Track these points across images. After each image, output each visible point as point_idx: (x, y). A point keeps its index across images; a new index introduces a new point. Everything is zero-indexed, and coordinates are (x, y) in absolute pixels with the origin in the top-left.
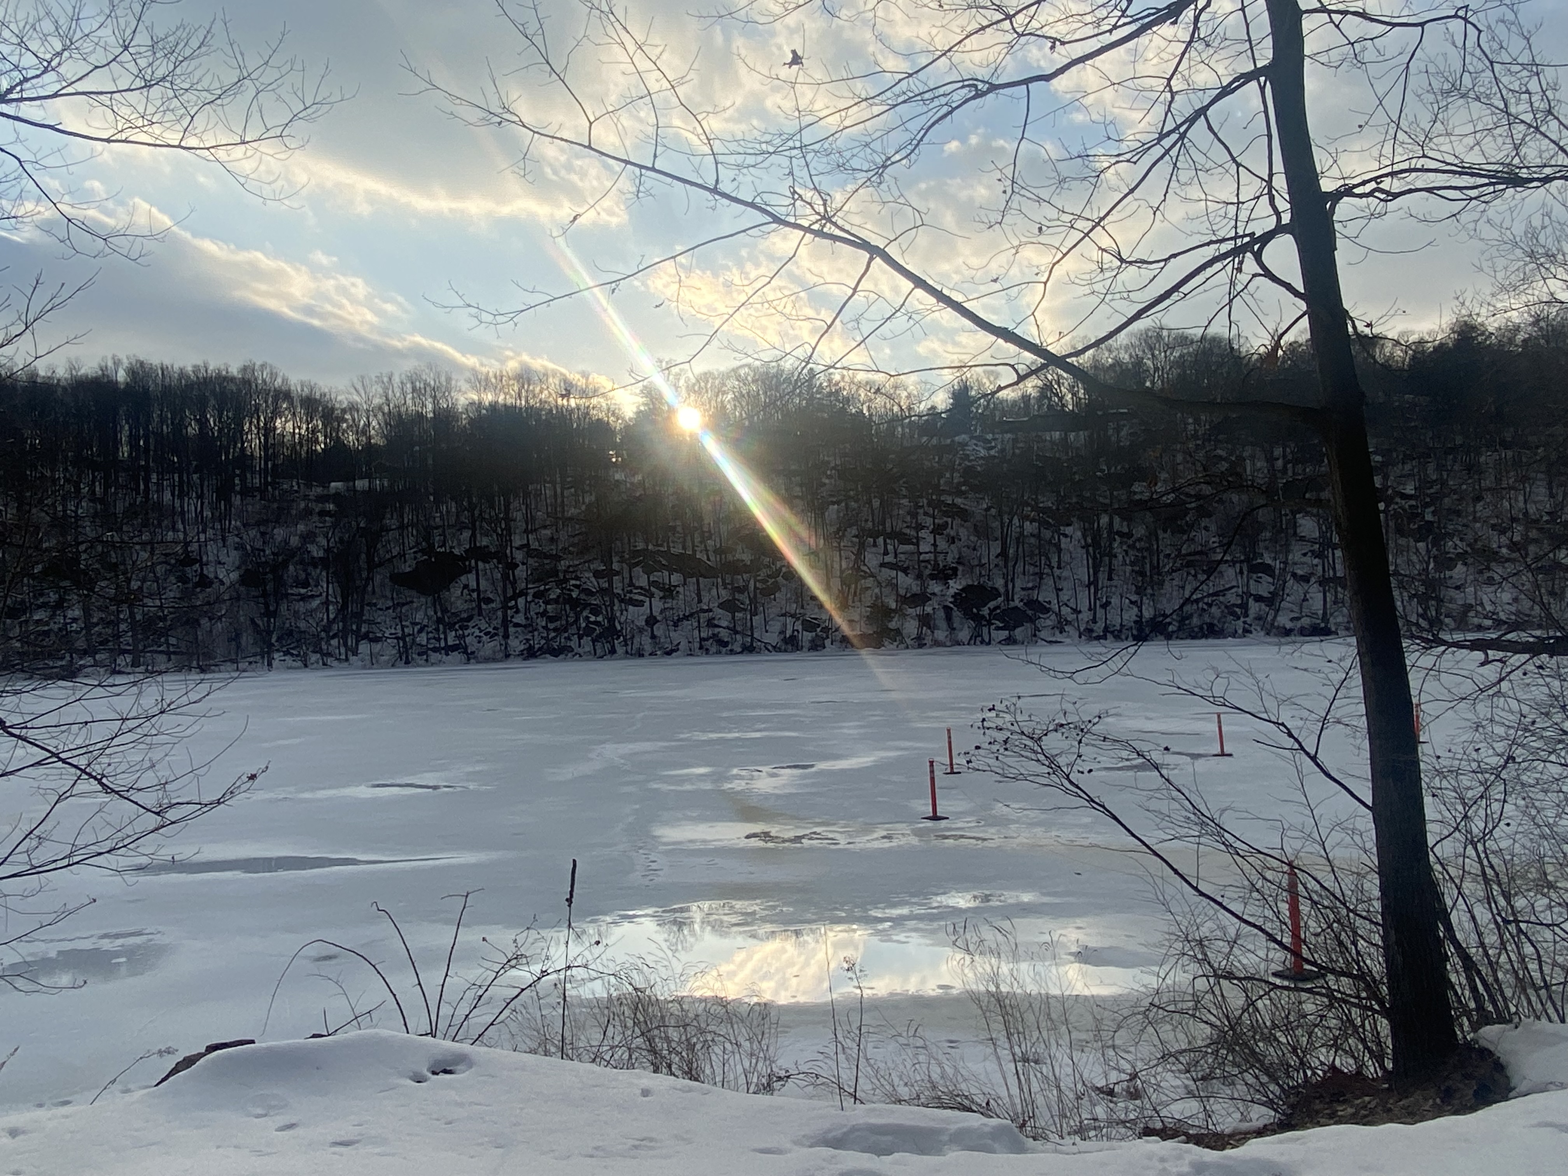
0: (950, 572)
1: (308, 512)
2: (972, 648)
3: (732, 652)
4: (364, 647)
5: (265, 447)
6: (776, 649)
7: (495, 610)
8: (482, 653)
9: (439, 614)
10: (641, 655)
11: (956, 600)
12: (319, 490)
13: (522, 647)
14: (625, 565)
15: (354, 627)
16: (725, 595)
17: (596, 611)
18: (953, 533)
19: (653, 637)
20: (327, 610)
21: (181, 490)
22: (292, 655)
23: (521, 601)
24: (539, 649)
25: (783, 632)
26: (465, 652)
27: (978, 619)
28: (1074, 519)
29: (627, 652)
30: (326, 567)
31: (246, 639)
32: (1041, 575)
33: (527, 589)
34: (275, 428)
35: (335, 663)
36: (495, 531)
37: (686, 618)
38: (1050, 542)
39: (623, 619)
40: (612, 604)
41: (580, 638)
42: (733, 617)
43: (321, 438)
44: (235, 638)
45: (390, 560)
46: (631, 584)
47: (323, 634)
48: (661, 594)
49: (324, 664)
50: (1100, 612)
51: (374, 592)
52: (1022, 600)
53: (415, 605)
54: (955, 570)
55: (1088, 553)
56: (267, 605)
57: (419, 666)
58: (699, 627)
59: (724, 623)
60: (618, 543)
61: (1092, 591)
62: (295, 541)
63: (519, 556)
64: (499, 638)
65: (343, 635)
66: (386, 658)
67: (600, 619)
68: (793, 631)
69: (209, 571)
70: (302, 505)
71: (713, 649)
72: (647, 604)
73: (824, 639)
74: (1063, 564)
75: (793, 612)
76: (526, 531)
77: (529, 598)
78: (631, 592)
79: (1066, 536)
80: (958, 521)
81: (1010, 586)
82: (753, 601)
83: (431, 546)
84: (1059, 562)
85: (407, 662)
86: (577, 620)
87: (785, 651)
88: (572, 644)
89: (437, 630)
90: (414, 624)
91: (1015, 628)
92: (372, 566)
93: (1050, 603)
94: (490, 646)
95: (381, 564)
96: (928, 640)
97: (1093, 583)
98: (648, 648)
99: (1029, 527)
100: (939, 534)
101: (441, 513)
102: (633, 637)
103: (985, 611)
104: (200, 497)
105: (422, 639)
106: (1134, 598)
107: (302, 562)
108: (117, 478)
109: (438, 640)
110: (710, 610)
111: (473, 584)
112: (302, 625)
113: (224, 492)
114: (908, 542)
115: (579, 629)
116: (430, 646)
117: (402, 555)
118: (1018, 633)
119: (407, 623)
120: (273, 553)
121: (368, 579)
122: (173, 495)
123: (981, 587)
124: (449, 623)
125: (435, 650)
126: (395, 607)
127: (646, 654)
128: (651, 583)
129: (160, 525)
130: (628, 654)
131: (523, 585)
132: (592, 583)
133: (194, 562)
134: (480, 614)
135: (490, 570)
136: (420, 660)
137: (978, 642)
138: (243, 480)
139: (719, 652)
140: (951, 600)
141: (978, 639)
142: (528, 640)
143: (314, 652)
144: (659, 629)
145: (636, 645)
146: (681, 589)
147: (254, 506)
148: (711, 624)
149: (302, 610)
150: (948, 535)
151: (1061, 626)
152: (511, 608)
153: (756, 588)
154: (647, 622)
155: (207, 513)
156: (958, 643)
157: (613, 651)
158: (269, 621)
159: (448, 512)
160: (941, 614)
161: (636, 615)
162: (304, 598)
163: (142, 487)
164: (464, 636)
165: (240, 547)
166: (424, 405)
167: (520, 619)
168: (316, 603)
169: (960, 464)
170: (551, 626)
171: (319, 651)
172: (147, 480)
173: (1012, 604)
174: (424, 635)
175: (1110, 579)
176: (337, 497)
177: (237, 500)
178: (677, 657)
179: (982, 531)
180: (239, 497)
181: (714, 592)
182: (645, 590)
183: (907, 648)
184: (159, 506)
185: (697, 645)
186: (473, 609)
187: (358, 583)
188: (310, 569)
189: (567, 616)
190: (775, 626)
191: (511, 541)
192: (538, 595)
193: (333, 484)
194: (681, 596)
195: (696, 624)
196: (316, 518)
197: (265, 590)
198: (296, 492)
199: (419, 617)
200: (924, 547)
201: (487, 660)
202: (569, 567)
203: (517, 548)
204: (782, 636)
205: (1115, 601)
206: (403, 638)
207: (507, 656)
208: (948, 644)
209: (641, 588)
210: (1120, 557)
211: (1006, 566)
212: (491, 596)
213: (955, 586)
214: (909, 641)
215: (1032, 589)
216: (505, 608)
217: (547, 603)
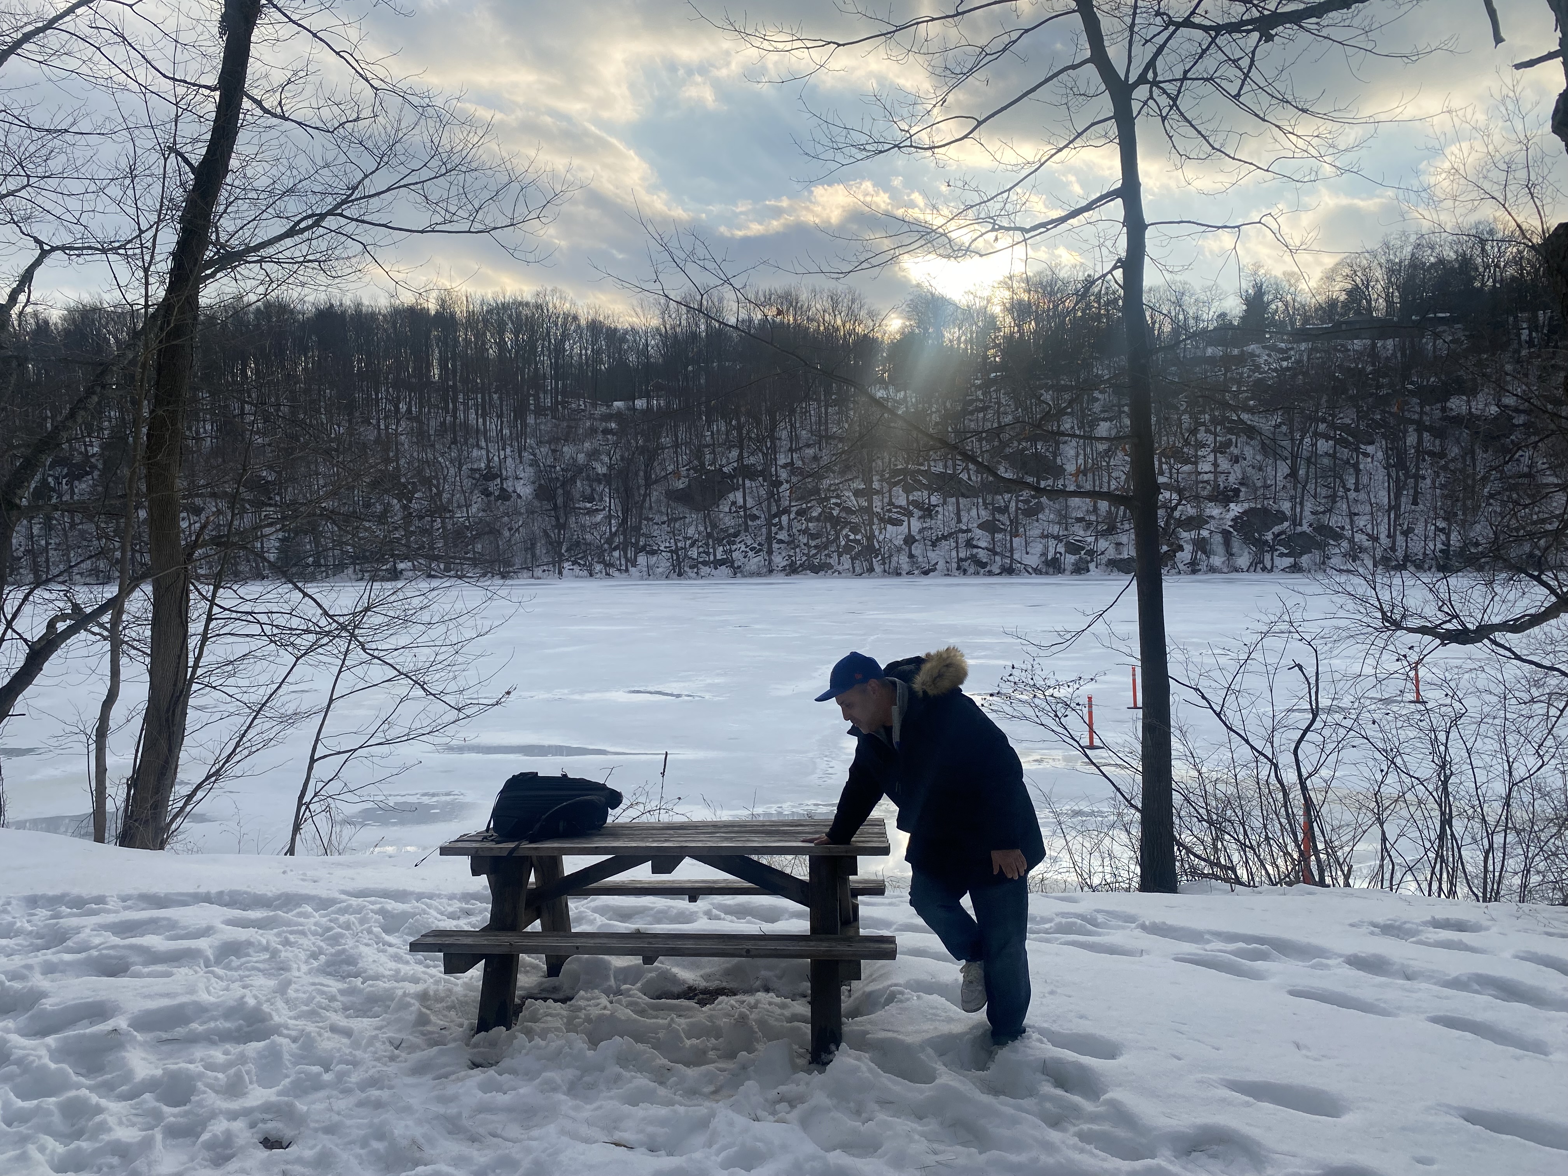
0: (1231, 493)
1: (593, 431)
2: (1252, 576)
3: (990, 573)
4: (642, 559)
5: (556, 366)
6: (1037, 571)
7: (760, 527)
8: (747, 568)
9: (709, 530)
10: (899, 574)
11: (1236, 523)
12: (604, 409)
13: (785, 563)
14: (885, 484)
15: (633, 540)
16: (985, 515)
17: (855, 530)
18: (1236, 451)
19: (911, 556)
20: (610, 524)
21: (484, 409)
22: (579, 564)
23: (785, 518)
24: (801, 565)
25: (1044, 554)
26: (732, 566)
27: (1261, 546)
28: (1377, 438)
29: (885, 571)
30: (609, 484)
31: (541, 549)
32: (1333, 498)
33: (790, 506)
34: (564, 350)
35: (616, 574)
36: (761, 451)
37: (945, 538)
38: (1347, 462)
39: (881, 538)
40: (871, 524)
41: (840, 555)
42: (993, 539)
43: (605, 359)
44: (531, 548)
45: (665, 477)
46: (891, 503)
47: (606, 546)
48: (921, 513)
49: (608, 574)
50: (1400, 539)
51: (651, 508)
52: (1310, 525)
53: (687, 521)
54: (1237, 492)
55: (1389, 475)
56: (557, 519)
57: (690, 578)
58: (957, 547)
59: (983, 544)
60: (880, 462)
61: (1392, 516)
62: (581, 458)
63: (784, 475)
64: (763, 554)
65: (623, 547)
66: (660, 570)
67: (858, 537)
68: (1056, 553)
69: (508, 485)
70: (588, 424)
71: (971, 570)
72: (905, 524)
73: (1088, 562)
74: (1361, 487)
75: (1056, 533)
76: (791, 450)
77: (792, 516)
78: (889, 511)
79: (1366, 455)
80: (1243, 438)
81: (1298, 510)
82: (1014, 522)
83: (702, 464)
84: (1357, 484)
85: (680, 575)
86: (838, 538)
87: (1047, 573)
88: (832, 561)
89: (707, 544)
90: (686, 538)
91: (1301, 554)
92: (649, 483)
93: (1343, 528)
94: (755, 562)
95: (656, 481)
96: (1203, 566)
97: (1394, 507)
98: (906, 567)
99: (1324, 446)
100: (1221, 453)
101: (712, 432)
102: (891, 556)
103: (1269, 537)
104: (500, 416)
105: (694, 553)
106: (1441, 524)
107: (588, 478)
108: (429, 398)
109: (708, 554)
110: (968, 531)
111: (740, 502)
112: (588, 537)
113: (520, 412)
114: (1186, 462)
115: (838, 547)
116: (700, 560)
117: (676, 473)
118: (1305, 560)
119: (680, 538)
120: (562, 469)
121: (645, 495)
122: (477, 414)
123: (1265, 511)
124: (717, 539)
125: (705, 563)
126: (670, 521)
127: (904, 573)
128: (908, 503)
129: (466, 443)
130: (886, 573)
131: (787, 503)
132: (852, 502)
133: (494, 477)
134: (746, 530)
135: (756, 488)
136: (691, 573)
137: (1259, 569)
138: (537, 399)
139: (977, 573)
140: (1230, 523)
141: (1257, 565)
142: (790, 556)
143: (598, 562)
144: (917, 549)
145: (894, 564)
146: (940, 509)
147: (546, 425)
148: (969, 544)
149: (588, 523)
150: (1231, 454)
151: (1354, 554)
152: (775, 525)
153: (1017, 509)
154: (906, 541)
155: (506, 431)
156: (1237, 570)
157: (871, 570)
158: (559, 532)
159: (718, 430)
160: (1218, 538)
161: (895, 534)
162: (590, 512)
163: (451, 406)
164: (731, 551)
165: (534, 463)
166: (697, 326)
167: (783, 535)
168: (599, 517)
169: (1249, 377)
170: (813, 543)
171: (603, 562)
172: (455, 400)
173: (1299, 529)
174: (695, 549)
175: (1415, 503)
176: (618, 416)
177: (531, 420)
178: (935, 577)
179: (1270, 449)
180: (533, 416)
181: (974, 512)
182: (905, 509)
183: (1179, 573)
184: (465, 425)
185: (955, 565)
186: (740, 525)
187: (637, 498)
188: (595, 485)
189: (828, 534)
190: (1037, 548)
191: (776, 459)
192: (801, 513)
193: (616, 404)
194: (940, 516)
195: (953, 545)
196: (600, 437)
197: (555, 505)
198: (583, 410)
199: (691, 531)
200: (1205, 466)
201: (752, 575)
202: (830, 485)
203: (782, 467)
204: (1043, 559)
205: (1419, 529)
206: (675, 552)
207: (771, 571)
208: (1225, 570)
209: (900, 507)
210: (1428, 481)
211: (1295, 489)
212: (756, 512)
213: (1236, 509)
214: (1181, 566)
215: (1324, 513)
216: (769, 524)
217: (809, 520)
